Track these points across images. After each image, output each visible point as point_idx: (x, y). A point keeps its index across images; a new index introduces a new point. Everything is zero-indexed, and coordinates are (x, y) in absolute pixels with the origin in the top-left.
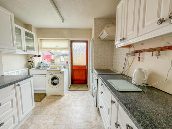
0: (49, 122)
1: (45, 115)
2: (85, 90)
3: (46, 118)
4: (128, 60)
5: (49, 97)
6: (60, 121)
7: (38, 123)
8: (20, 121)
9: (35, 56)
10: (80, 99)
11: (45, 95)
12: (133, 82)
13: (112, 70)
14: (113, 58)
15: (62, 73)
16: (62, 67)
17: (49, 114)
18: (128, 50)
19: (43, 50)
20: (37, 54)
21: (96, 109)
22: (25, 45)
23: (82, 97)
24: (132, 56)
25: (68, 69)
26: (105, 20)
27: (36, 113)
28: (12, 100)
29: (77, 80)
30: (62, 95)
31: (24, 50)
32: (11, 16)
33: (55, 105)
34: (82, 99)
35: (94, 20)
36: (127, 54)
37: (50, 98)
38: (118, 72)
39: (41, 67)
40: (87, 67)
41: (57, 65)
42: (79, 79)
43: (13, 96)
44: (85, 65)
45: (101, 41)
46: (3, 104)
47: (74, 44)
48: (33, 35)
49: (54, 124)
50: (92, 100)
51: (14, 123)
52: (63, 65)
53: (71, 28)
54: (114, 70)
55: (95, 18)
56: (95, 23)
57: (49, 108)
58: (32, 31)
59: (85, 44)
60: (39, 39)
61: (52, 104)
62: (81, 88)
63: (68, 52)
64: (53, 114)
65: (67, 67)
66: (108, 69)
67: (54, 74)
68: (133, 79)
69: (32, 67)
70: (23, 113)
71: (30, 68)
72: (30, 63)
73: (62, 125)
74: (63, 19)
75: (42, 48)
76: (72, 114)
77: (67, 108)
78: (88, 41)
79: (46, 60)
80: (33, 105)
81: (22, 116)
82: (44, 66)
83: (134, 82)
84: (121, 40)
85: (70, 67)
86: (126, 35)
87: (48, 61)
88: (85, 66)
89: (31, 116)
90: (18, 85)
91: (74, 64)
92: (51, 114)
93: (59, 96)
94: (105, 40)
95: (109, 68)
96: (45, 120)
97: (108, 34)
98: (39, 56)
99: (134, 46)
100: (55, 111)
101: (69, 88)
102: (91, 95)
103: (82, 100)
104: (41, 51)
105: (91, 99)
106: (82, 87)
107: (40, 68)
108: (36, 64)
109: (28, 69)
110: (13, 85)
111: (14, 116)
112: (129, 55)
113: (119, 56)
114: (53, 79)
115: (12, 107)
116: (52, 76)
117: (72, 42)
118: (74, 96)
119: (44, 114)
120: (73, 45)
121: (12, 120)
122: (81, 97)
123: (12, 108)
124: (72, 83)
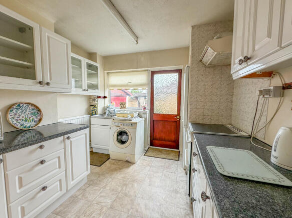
0: (105, 201)
1: (102, 189)
2: (173, 158)
3: (102, 194)
4: (266, 106)
5: (114, 161)
6: (121, 205)
7: (90, 199)
8: (68, 189)
9: (99, 97)
10: (160, 174)
11: (108, 157)
12: (273, 160)
13: (230, 126)
14: (232, 102)
15: (134, 125)
16: (136, 115)
17: (108, 188)
18: (265, 83)
19: (111, 88)
20: (102, 95)
21: (188, 200)
22: (85, 82)
23: (165, 172)
24: (274, 96)
25: (146, 119)
26: (214, 26)
27: (91, 182)
28: (59, 158)
29: (161, 139)
30: (132, 161)
31: (83, 89)
32: (67, 44)
33: (119, 176)
34: (165, 175)
35: (191, 29)
36: (261, 92)
37: (113, 164)
38: (242, 131)
39: (106, 114)
40: (178, 117)
41: (128, 112)
42: (163, 138)
43: (61, 153)
44: (175, 113)
45: (203, 69)
46: (48, 161)
47: (156, 76)
48: (97, 67)
49: (112, 207)
50: (182, 181)
51: (61, 190)
52: (137, 112)
53: (152, 50)
54: (233, 127)
55: (192, 26)
56: (193, 35)
57: (110, 180)
58: (96, 62)
59: (176, 75)
60: (105, 72)
61: (116, 173)
62: (166, 154)
63: (146, 91)
64: (113, 190)
65: (143, 116)
66: (221, 123)
67: (121, 127)
68: (273, 153)
69: (94, 113)
70: (73, 180)
71: (92, 115)
72: (92, 107)
73: (123, 213)
74: (137, 38)
75: (110, 86)
76: (142, 198)
77: (135, 185)
78: (181, 70)
79: (114, 103)
80: (87, 170)
81: (72, 183)
82: (111, 113)
83: (275, 159)
84: (241, 62)
85: (148, 116)
86: (254, 50)
87: (117, 105)
88: (176, 116)
89: (84, 185)
90: (68, 138)
91: (155, 112)
92: (110, 190)
93: (128, 162)
94: (212, 66)
95: (223, 121)
96: (101, 197)
97: (216, 53)
98: (105, 97)
99: (282, 74)
100: (117, 187)
101: (146, 152)
102: (183, 170)
103: (163, 176)
104: (108, 90)
105: (182, 178)
106: (168, 153)
107: (105, 116)
108: (100, 110)
109: (89, 115)
110: (62, 138)
111: (60, 181)
112: (267, 94)
113: (245, 98)
114: (121, 133)
115: (60, 167)
116: (118, 129)
117: (153, 73)
118: (151, 166)
119: (101, 187)
120: (155, 79)
121: (57, 185)
122: (163, 171)
123: (58, 169)
124: (152, 144)
